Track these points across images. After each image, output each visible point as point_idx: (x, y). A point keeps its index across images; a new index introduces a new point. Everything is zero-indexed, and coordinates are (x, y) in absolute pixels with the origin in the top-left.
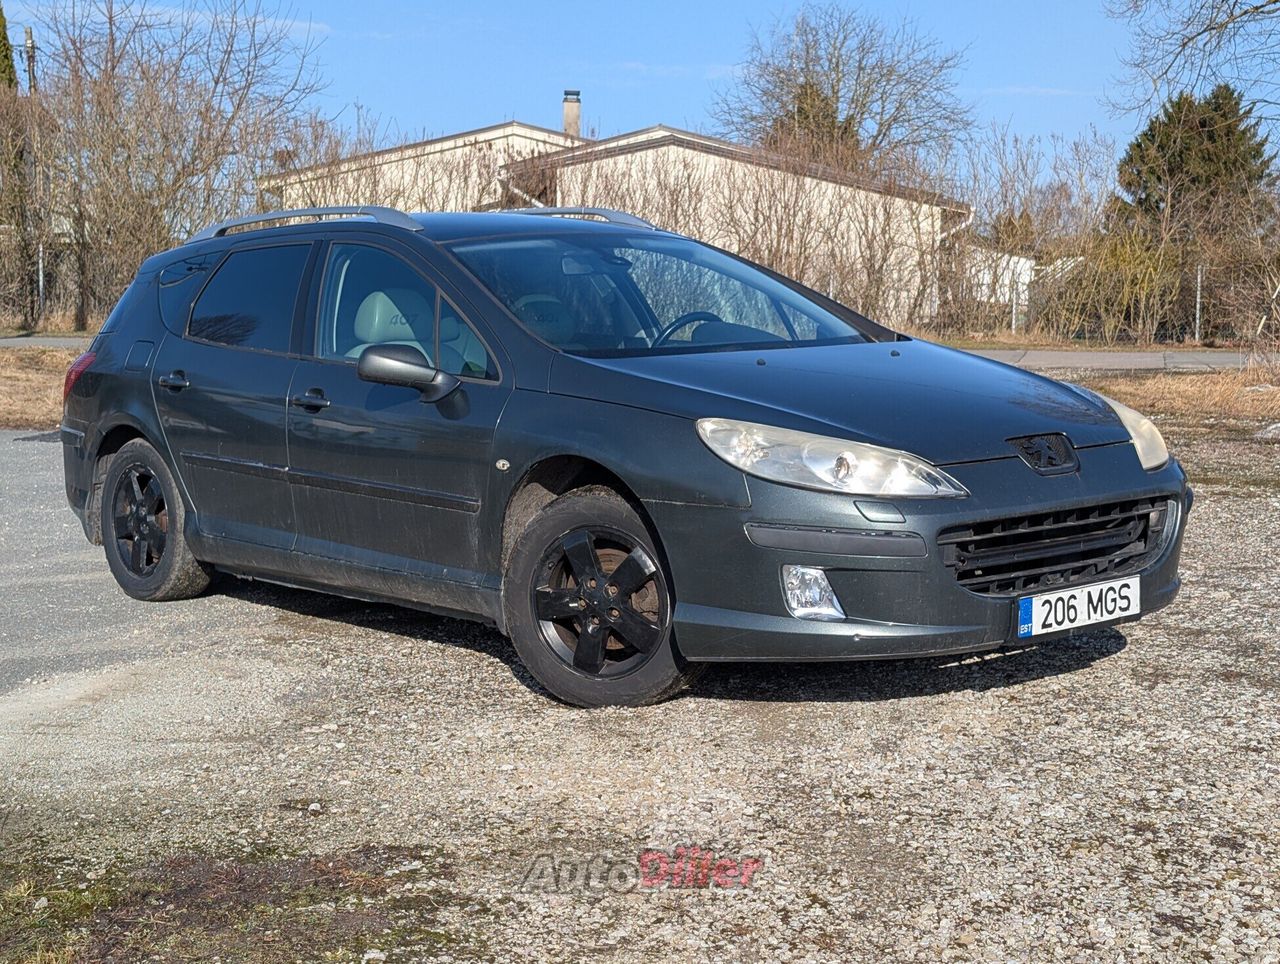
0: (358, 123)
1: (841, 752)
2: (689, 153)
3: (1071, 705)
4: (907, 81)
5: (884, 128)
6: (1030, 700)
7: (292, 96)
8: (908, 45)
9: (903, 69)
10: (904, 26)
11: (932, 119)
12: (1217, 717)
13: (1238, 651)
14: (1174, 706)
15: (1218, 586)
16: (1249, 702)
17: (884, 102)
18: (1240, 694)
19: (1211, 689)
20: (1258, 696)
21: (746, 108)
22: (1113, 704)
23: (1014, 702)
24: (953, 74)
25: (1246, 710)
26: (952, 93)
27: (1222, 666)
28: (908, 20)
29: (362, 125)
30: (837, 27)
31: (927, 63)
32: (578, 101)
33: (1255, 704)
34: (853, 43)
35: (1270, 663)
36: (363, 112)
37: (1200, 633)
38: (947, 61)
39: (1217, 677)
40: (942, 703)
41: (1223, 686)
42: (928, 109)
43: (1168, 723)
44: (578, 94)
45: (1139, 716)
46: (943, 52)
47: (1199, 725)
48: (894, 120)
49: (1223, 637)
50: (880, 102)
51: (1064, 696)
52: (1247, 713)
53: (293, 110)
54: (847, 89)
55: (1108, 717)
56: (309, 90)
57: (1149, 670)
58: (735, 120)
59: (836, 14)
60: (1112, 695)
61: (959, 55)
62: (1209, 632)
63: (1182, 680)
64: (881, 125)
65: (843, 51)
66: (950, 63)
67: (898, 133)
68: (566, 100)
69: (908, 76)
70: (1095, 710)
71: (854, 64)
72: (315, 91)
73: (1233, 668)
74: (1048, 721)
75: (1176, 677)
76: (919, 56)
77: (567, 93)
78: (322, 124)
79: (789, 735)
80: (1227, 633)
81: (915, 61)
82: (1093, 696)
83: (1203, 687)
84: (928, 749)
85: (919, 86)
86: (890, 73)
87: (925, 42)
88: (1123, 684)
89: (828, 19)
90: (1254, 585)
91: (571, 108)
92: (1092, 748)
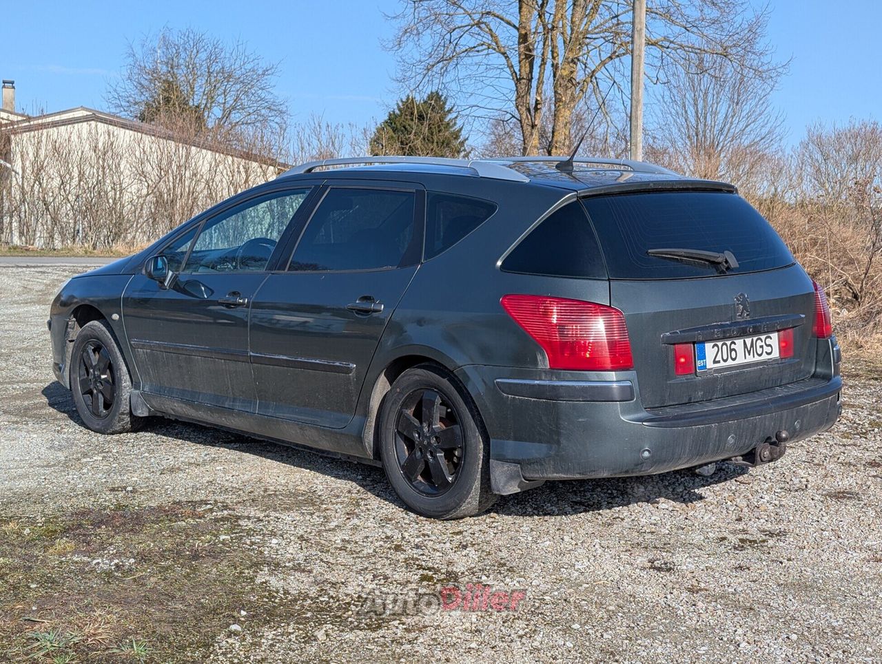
2: (111, 127)
4: (241, 82)
5: (226, 115)
8: (241, 59)
9: (238, 74)
10: (238, 46)
11: (259, 108)
17: (225, 96)
21: (130, 96)
24: (271, 80)
26: (272, 92)
28: (240, 42)
30: (192, 45)
31: (253, 71)
34: (203, 56)
38: (267, 71)
42: (257, 101)
44: (13, 83)
46: (263, 65)
48: (233, 109)
50: (223, 96)
54: (200, 85)
59: (191, 36)
61: (275, 67)
64: (224, 111)
65: (197, 60)
66: (269, 72)
67: (235, 117)
68: (4, 87)
69: (241, 79)
71: (204, 68)
76: (248, 66)
77: (4, 82)
81: (246, 69)
85: (249, 86)
86: (230, 76)
87: (252, 57)
89: (186, 39)
91: (8, 92)
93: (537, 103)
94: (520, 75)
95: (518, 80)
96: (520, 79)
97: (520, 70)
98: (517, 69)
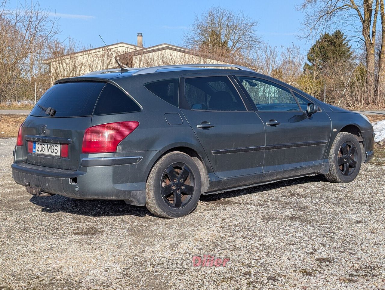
0: (70, 43)
1: (158, 248)
2: (172, 51)
3: (239, 229)
4: (241, 30)
5: (235, 44)
6: (227, 228)
7: (50, 35)
9: (240, 26)
10: (240, 13)
11: (249, 41)
12: (284, 233)
13: (299, 209)
14: (272, 229)
15: (300, 187)
16: (296, 227)
17: (234, 36)
18: (294, 225)
19: (285, 223)
20: (300, 225)
21: (193, 38)
22: (253, 229)
23: (221, 229)
24: (255, 28)
25: (293, 230)
26: (255, 33)
27: (292, 214)
29: (71, 44)
30: (220, 14)
31: (247, 24)
32: (142, 36)
33: (298, 227)
34: (225, 18)
35: (307, 213)
36: (71, 40)
37: (289, 203)
38: (253, 24)
39: (289, 219)
40: (198, 230)
41: (289, 222)
42: (247, 38)
43: (268, 235)
44: (142, 34)
45: (259, 233)
46: (252, 21)
47: (277, 236)
48: (238, 41)
49: (295, 205)
50: (233, 36)
51: (238, 226)
53: (50, 39)
54: (224, 32)
55: (250, 233)
56: (55, 33)
57: (268, 216)
58: (190, 42)
59: (220, 10)
60: (254, 225)
61: (257, 22)
62: (292, 203)
63: (278, 220)
65: (222, 21)
67: (239, 45)
68: (138, 36)
69: (241, 28)
70: (246, 231)
71: (225, 24)
72: (58, 33)
73: (295, 216)
74: (230, 235)
75: (276, 219)
76: (245, 22)
77: (138, 34)
78: (58, 43)
79: (143, 243)
80: (297, 203)
81: (244, 24)
82: (248, 226)
83: (283, 222)
84: (188, 246)
85: (245, 31)
86: (236, 27)
87: (246, 18)
88: (258, 222)
89: (217, 11)
90: (312, 186)
91: (140, 38)
92: (240, 244)
93: (373, 32)
94: (365, 19)
95: (364, 22)
96: (365, 21)
97: (364, 17)
98: (363, 16)
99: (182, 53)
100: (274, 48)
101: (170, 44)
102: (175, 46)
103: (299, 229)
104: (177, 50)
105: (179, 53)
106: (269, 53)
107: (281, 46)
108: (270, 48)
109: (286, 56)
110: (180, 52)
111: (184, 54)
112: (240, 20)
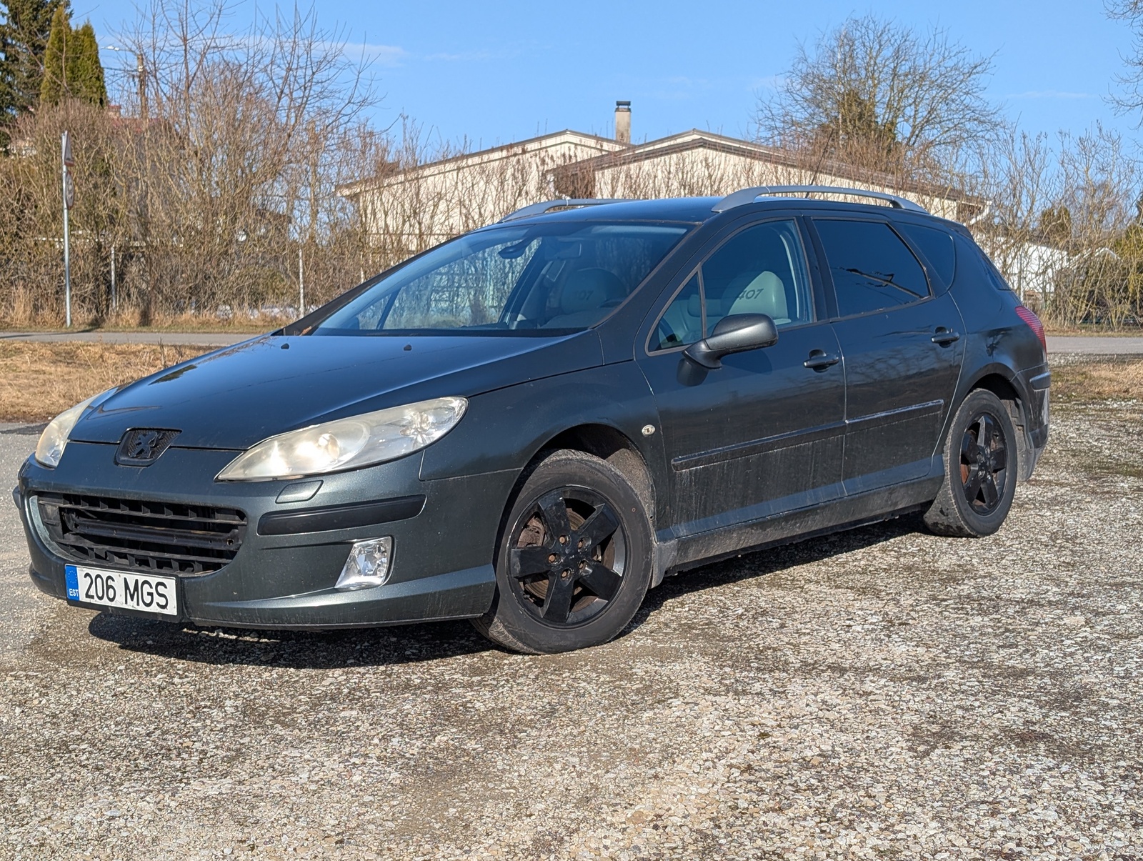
0: (405, 133)
1: (485, 854)
2: (711, 154)
3: (813, 781)
4: (940, 86)
5: (918, 129)
6: (767, 771)
7: (348, 110)
8: (939, 54)
9: (934, 75)
10: (934, 36)
11: (963, 121)
12: (983, 802)
13: (1056, 701)
14: (938, 783)
15: (1076, 608)
16: (1033, 779)
17: (916, 106)
18: (1027, 767)
19: (996, 758)
20: (1050, 769)
21: (788, 114)
22: (866, 779)
23: (746, 776)
24: (981, 79)
25: (1022, 791)
26: (981, 97)
27: (1026, 722)
28: (939, 30)
29: (407, 136)
30: (872, 37)
31: (956, 69)
33: (1040, 780)
34: (888, 52)
35: (1085, 719)
36: (409, 122)
37: (1024, 673)
38: (976, 67)
39: (1012, 739)
40: (656, 777)
41: (1011, 753)
42: (957, 111)
43: (919, 810)
44: (628, 104)
45: (888, 799)
46: (972, 59)
47: (956, 814)
48: (926, 122)
49: (1047, 680)
50: (913, 107)
51: (813, 766)
52: (1022, 797)
53: (348, 121)
54: (883, 94)
55: (851, 797)
56: (363, 102)
57: (935, 728)
58: (778, 125)
59: (872, 26)
60: (872, 765)
61: (987, 61)
62: (1033, 672)
63: (968, 743)
64: (914, 127)
65: (879, 60)
66: (979, 69)
67: (931, 133)
68: (617, 110)
69: (939, 81)
70: (841, 787)
71: (888, 70)
72: (371, 103)
73: (1036, 728)
74: (772, 804)
75: (963, 738)
76: (949, 63)
77: (619, 104)
78: (371, 134)
79: (437, 826)
80: (1053, 675)
81: (946, 68)
82: (850, 767)
83: (988, 754)
84: (598, 849)
85: (950, 91)
86: (923, 78)
87: (955, 50)
88: (893, 749)
89: (863, 31)
90: (1119, 607)
91: (622, 117)
92: (803, 849)
99: (743, 159)
100: (1038, 138)
101: (707, 131)
102: (720, 137)
103: (1045, 786)
104: (728, 150)
105: (734, 159)
106: (1020, 155)
107: (1061, 133)
108: (1024, 137)
109: (1077, 165)
110: (738, 155)
111: (748, 160)
112: (936, 58)
